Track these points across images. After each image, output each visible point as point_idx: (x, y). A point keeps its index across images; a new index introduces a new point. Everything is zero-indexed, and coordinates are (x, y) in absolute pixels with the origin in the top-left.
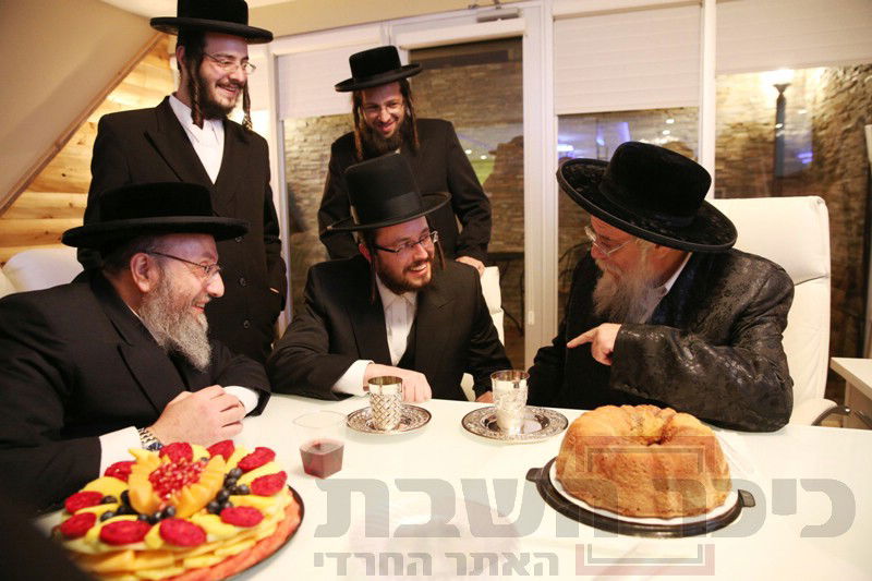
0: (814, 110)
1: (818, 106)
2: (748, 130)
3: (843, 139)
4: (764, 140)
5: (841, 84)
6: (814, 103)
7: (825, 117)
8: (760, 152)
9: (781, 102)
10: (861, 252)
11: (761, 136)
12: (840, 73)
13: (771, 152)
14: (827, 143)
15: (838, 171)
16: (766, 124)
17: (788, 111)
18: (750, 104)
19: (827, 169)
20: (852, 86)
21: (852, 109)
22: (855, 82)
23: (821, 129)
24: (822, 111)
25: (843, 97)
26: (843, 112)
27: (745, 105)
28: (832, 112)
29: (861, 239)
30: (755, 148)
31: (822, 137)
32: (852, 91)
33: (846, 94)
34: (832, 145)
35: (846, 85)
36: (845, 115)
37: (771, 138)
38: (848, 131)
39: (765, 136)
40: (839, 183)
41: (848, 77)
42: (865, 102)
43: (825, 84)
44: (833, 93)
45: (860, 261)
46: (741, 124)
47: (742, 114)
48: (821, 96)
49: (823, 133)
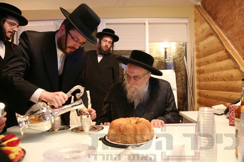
0: (173, 55)
1: (174, 54)
2: (158, 59)
3: (180, 62)
4: (162, 62)
5: (179, 48)
6: (173, 53)
7: (176, 57)
8: (162, 65)
9: (166, 52)
10: (186, 90)
11: (161, 61)
12: (178, 46)
13: (164, 65)
14: (177, 63)
15: (180, 70)
16: (163, 58)
17: (167, 55)
18: (159, 52)
19: (177, 69)
20: (181, 49)
21: (181, 54)
22: (181, 48)
23: (175, 59)
24: (175, 55)
25: (179, 52)
26: (180, 55)
27: (157, 53)
28: (177, 55)
29: (186, 87)
30: (160, 64)
31: (175, 61)
32: (181, 50)
33: (180, 51)
34: (178, 63)
35: (180, 49)
36: (180, 56)
37: (164, 61)
38: (181, 60)
39: (163, 61)
40: (180, 73)
41: (180, 47)
42: (184, 53)
43: (175, 48)
44: (177, 51)
45: (186, 92)
46: (156, 57)
47: (156, 55)
48: (175, 51)
49: (175, 60)
